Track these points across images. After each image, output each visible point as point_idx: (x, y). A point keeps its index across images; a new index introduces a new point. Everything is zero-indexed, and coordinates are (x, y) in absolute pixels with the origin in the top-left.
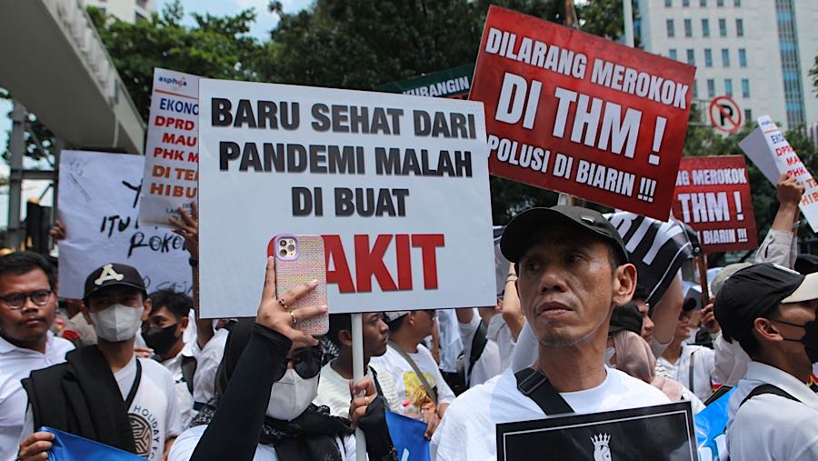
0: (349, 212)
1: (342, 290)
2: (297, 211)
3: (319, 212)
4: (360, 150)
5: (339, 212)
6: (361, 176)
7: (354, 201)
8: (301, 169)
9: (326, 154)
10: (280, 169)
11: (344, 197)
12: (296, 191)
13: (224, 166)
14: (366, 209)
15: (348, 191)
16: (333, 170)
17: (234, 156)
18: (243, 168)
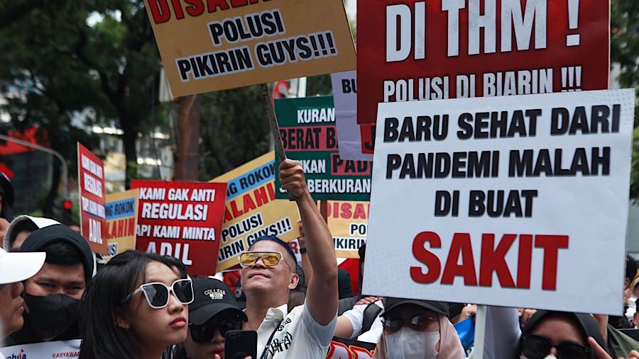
0: (480, 213)
1: (467, 283)
2: (438, 212)
3: (455, 213)
4: (496, 153)
5: (472, 213)
6: (495, 179)
7: (485, 203)
8: (444, 175)
9: (466, 160)
10: (429, 176)
11: (477, 198)
12: (439, 194)
13: (389, 176)
14: (495, 210)
15: (481, 193)
16: (470, 175)
17: (396, 167)
18: (402, 176)
